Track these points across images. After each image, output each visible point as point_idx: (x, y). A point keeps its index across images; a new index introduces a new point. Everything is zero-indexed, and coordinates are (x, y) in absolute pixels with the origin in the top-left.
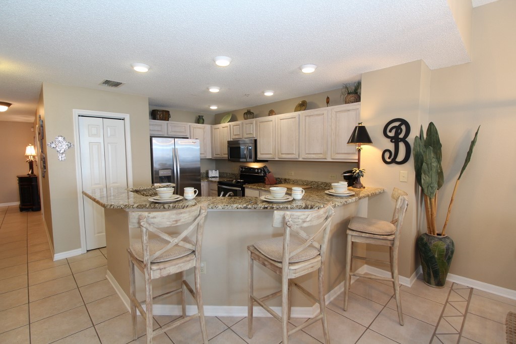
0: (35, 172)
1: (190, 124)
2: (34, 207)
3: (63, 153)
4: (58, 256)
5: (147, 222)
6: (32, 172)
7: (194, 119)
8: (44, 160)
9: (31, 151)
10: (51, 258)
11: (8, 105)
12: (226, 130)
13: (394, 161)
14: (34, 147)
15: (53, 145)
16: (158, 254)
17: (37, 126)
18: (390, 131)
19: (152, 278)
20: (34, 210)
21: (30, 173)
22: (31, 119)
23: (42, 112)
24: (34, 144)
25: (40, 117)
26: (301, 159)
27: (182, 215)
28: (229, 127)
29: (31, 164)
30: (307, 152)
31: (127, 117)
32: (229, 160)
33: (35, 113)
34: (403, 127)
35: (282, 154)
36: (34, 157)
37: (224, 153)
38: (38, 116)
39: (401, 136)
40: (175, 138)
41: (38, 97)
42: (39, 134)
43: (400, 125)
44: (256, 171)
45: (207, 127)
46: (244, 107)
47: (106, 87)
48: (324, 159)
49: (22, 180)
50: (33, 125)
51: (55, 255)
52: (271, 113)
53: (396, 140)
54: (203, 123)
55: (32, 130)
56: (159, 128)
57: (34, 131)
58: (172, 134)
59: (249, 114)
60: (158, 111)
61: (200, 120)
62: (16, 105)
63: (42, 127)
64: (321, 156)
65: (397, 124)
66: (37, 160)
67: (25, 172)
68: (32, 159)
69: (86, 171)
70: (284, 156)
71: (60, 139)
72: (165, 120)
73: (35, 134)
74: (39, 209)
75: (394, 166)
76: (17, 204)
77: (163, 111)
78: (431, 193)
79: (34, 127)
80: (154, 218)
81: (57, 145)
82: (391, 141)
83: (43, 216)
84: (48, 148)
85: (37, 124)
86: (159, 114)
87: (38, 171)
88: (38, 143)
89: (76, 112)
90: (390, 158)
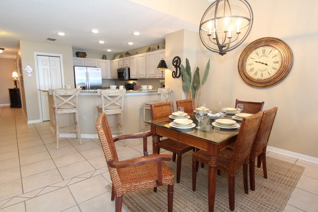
0: (18, 87)
1: (97, 59)
2: (18, 106)
3: (30, 73)
4: (30, 122)
5: (55, 93)
6: (16, 87)
7: (101, 57)
8: (22, 78)
9: (15, 75)
10: (27, 123)
11: (3, 49)
12: (117, 63)
13: (176, 77)
14: (17, 72)
15: (25, 69)
16: (60, 105)
17: (18, 61)
18: (175, 63)
19: (58, 113)
20: (18, 107)
21: (15, 87)
22: (15, 57)
23: (20, 53)
24: (17, 71)
25: (19, 56)
26: (147, 78)
27: (68, 91)
28: (118, 61)
29: (16, 82)
30: (149, 74)
31: (61, 56)
32: (118, 80)
33: (16, 54)
34: (179, 60)
35: (140, 75)
36: (17, 78)
37: (116, 76)
38: (18, 55)
39: (178, 65)
40: (87, 67)
41: (18, 46)
42: (19, 64)
43: (178, 60)
44: (131, 85)
45: (108, 61)
46: (125, 51)
47: (49, 41)
48: (155, 77)
49: (11, 90)
50: (15, 60)
51: (28, 121)
52: (137, 53)
53: (176, 67)
54: (106, 59)
55: (15, 63)
56: (80, 62)
57: (17, 64)
58: (87, 65)
59: (128, 54)
60: (79, 52)
61: (104, 57)
62: (7, 49)
63: (20, 60)
64: (154, 76)
65: (176, 59)
66: (19, 80)
67: (13, 87)
68: (16, 79)
69: (42, 83)
70: (140, 76)
71: (29, 66)
72: (83, 57)
73: (17, 65)
74: (21, 107)
75: (176, 78)
76: (9, 104)
77: (82, 53)
78: (188, 90)
79: (16, 62)
80: (57, 91)
81: (28, 69)
82: (175, 67)
83: (23, 110)
84: (23, 71)
85: (17, 60)
86: (80, 54)
87: (19, 86)
88: (19, 70)
89: (36, 53)
90: (175, 75)
